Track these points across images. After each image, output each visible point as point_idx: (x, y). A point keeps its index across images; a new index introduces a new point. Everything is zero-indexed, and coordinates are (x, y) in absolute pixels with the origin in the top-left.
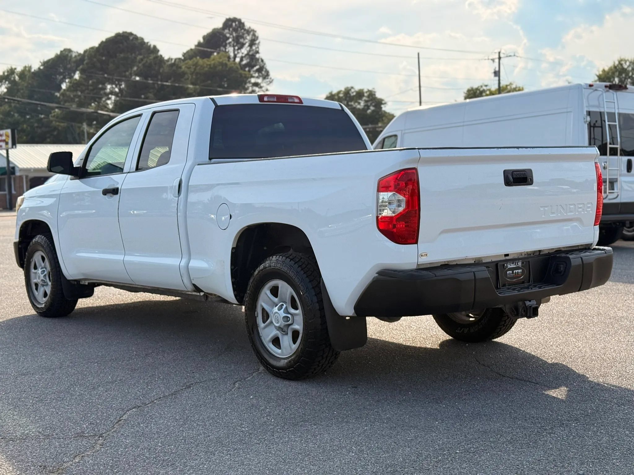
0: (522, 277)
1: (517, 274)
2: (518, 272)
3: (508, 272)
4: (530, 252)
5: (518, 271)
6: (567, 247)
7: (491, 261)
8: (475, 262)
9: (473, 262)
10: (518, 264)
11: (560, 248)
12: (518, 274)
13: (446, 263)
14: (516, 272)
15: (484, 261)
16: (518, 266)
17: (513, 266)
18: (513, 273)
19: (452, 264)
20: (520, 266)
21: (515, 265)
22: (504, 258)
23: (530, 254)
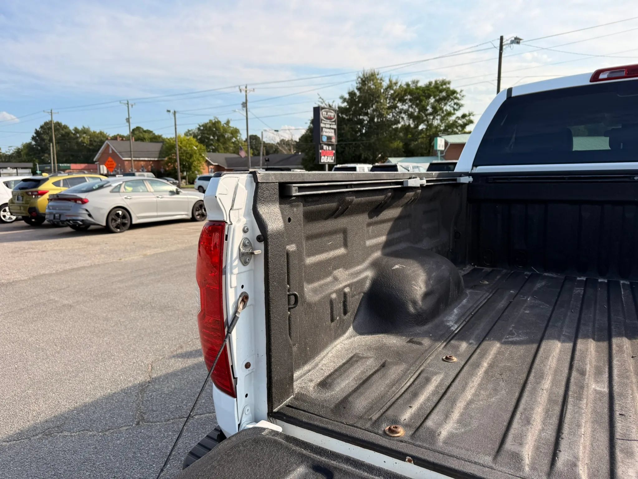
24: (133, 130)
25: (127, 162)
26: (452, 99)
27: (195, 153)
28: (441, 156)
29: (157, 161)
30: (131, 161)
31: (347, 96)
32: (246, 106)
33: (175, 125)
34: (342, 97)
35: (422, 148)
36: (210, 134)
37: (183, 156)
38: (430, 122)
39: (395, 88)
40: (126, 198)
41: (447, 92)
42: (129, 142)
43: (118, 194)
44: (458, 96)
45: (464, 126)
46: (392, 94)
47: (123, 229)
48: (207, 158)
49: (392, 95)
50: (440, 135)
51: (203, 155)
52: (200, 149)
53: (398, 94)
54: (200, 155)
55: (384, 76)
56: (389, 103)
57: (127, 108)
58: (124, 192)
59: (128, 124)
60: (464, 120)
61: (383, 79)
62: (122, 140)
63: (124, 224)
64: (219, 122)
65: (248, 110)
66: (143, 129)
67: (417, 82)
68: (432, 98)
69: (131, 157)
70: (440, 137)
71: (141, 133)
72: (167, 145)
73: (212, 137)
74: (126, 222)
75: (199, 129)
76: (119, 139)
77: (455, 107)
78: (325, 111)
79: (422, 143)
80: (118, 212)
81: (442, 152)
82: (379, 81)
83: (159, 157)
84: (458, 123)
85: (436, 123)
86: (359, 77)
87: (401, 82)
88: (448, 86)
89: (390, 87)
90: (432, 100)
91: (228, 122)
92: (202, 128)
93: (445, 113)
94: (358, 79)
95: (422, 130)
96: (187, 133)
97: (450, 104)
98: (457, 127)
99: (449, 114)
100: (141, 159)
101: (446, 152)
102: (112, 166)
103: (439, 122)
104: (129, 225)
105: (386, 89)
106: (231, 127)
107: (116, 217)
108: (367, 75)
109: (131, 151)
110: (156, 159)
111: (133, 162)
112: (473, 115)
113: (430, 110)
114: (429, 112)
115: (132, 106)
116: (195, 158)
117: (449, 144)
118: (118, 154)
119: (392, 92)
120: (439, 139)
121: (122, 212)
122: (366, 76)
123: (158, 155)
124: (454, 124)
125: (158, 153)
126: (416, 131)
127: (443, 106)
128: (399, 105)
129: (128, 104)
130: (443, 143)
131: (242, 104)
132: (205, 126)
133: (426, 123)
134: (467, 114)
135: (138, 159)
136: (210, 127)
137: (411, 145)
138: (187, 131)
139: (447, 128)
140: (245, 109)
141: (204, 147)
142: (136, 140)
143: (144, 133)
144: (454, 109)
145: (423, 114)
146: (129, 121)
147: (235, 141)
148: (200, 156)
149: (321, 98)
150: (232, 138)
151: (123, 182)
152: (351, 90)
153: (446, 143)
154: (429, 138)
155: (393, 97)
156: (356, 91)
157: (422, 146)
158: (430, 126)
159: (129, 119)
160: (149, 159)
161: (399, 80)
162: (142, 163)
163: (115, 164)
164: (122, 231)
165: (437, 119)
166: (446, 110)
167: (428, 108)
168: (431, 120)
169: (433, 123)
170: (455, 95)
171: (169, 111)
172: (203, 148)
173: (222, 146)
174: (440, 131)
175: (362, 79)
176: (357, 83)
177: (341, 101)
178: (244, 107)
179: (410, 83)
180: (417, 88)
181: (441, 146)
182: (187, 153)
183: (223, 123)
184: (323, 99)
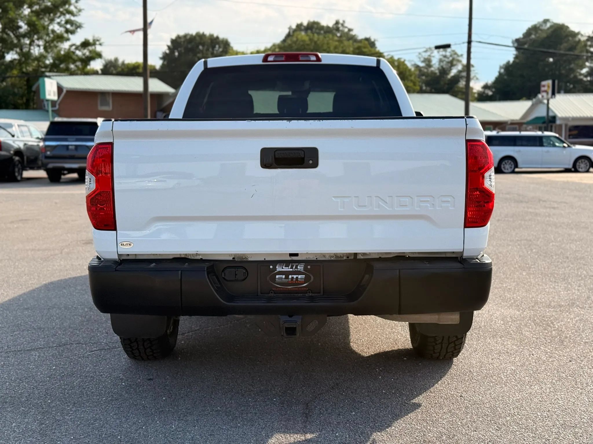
0: (305, 285)
1: (294, 280)
2: (297, 278)
3: (277, 276)
4: (341, 253)
5: (297, 276)
7: (264, 260)
8: (234, 258)
9: (231, 258)
10: (296, 268)
12: (297, 280)
13: (183, 256)
14: (293, 278)
15: (250, 259)
16: (296, 270)
17: (286, 269)
18: (287, 278)
19: (193, 258)
20: (302, 270)
21: (291, 268)
22: (289, 258)
26: (63, 14)
28: (53, 111)
35: (14, 94)
38: (25, 50)
44: (72, 8)
45: (86, 61)
50: (47, 74)
60: (86, 52)
68: (25, 7)
70: (49, 77)
77: (68, 26)
79: (13, 85)
81: (53, 103)
84: (77, 56)
85: (36, 51)
90: (26, 11)
93: (52, 36)
95: (12, 62)
97: (58, 20)
98: (74, 62)
99: (60, 38)
101: (59, 105)
103: (42, 50)
112: (100, 44)
113: (24, 27)
114: (22, 30)
117: (65, 91)
120: (47, 80)
124: (68, 57)
126: (3, 64)
127: (46, 23)
130: (55, 89)
133: (18, 50)
134: (91, 41)
139: (57, 62)
144: (67, 31)
145: (12, 35)
153: (60, 89)
154: (26, 78)
157: (16, 90)
158: (26, 56)
165: (39, 46)
166: (53, 31)
167: (21, 24)
168: (28, 46)
169: (32, 51)
170: (67, 6)
174: (46, 66)
181: (52, 94)
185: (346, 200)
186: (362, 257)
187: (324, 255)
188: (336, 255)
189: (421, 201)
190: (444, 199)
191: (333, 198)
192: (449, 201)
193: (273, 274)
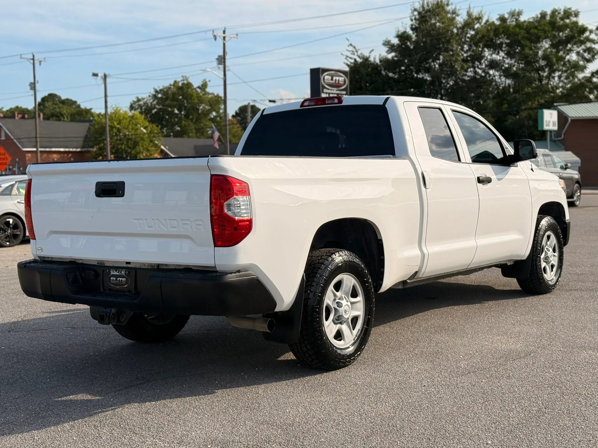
0: (126, 286)
1: (120, 282)
2: (122, 280)
3: (112, 278)
6: (198, 266)
8: (98, 263)
10: (121, 273)
11: (189, 266)
12: (122, 282)
14: (119, 280)
15: (106, 265)
17: (116, 273)
18: (116, 280)
20: (124, 275)
21: (118, 273)
22: (125, 265)
23: (154, 266)
24: (44, 99)
25: (30, 155)
27: (142, 139)
29: (79, 152)
30: (35, 152)
31: (395, 41)
32: (224, 62)
33: (106, 96)
34: (387, 43)
36: (173, 107)
37: (122, 144)
39: (477, 26)
40: (18, 202)
41: (571, 30)
42: (34, 120)
43: (9, 197)
46: (472, 35)
47: (13, 242)
48: (162, 147)
49: (472, 38)
51: (156, 142)
52: (151, 132)
53: (483, 36)
54: (151, 141)
55: (458, 8)
56: (466, 52)
57: (32, 66)
58: (16, 195)
59: (32, 92)
61: (457, 11)
62: (23, 118)
63: (15, 236)
64: (189, 85)
65: (227, 68)
66: (60, 98)
67: (519, 14)
69: (36, 147)
71: (56, 104)
72: (97, 127)
73: (176, 111)
74: (18, 233)
75: (155, 97)
76: (18, 117)
77: (586, 55)
78: (327, 75)
80: (8, 220)
81: (557, 134)
82: (449, 15)
83: (83, 147)
86: (415, 10)
87: (489, 17)
88: (574, 19)
89: (468, 24)
90: (546, 44)
91: (204, 86)
92: (160, 96)
94: (413, 13)
96: (135, 102)
97: (576, 50)
99: (576, 67)
100: (53, 149)
102: (5, 161)
104: (21, 237)
105: (463, 28)
106: (209, 94)
107: (6, 227)
108: (428, 6)
109: (36, 138)
110: (78, 150)
111: (39, 155)
115: (40, 62)
116: (141, 148)
117: (570, 120)
118: (15, 141)
119: (473, 32)
120: (545, 111)
121: (13, 220)
122: (426, 8)
123: (81, 143)
125: (82, 139)
127: (564, 54)
128: (487, 53)
129: (33, 59)
130: (556, 119)
131: (217, 59)
132: (165, 92)
135: (48, 149)
136: (174, 94)
137: (507, 121)
138: (135, 100)
140: (222, 66)
141: (156, 129)
142: (47, 118)
143: (61, 105)
144: (585, 59)
146: (35, 87)
147: (215, 117)
148: (151, 144)
149: (351, 45)
150: (210, 111)
151: (16, 182)
152: (402, 30)
153: (561, 119)
155: (475, 41)
156: (411, 32)
159: (34, 83)
160: (67, 150)
161: (483, 13)
162: (55, 155)
163: (10, 159)
164: (12, 244)
166: (570, 61)
170: (586, 35)
171: (95, 75)
172: (156, 131)
173: (193, 126)
175: (419, 13)
176: (412, 20)
177: (386, 49)
178: (219, 64)
179: (506, 16)
180: (519, 25)
181: (551, 124)
182: (128, 140)
183: (195, 85)
184: (354, 47)
185: (141, 221)
186: (165, 268)
187: (144, 264)
188: (151, 264)
189: (184, 224)
190: (198, 222)
191: (134, 221)
192: (201, 225)
193: (109, 275)
